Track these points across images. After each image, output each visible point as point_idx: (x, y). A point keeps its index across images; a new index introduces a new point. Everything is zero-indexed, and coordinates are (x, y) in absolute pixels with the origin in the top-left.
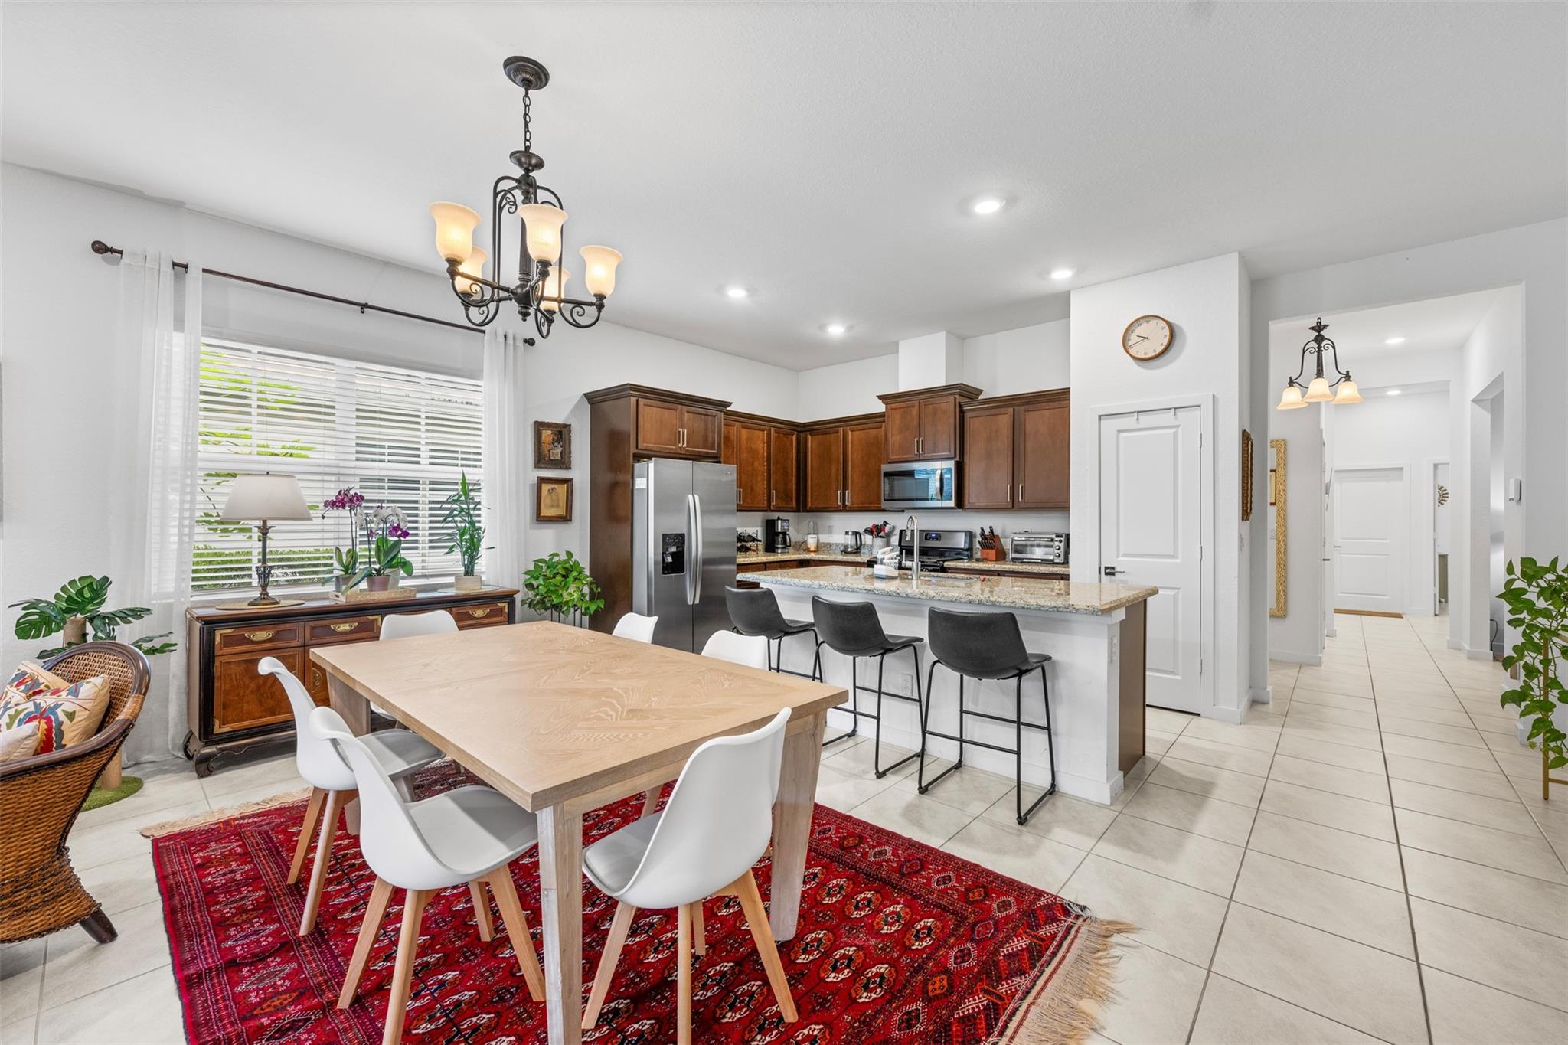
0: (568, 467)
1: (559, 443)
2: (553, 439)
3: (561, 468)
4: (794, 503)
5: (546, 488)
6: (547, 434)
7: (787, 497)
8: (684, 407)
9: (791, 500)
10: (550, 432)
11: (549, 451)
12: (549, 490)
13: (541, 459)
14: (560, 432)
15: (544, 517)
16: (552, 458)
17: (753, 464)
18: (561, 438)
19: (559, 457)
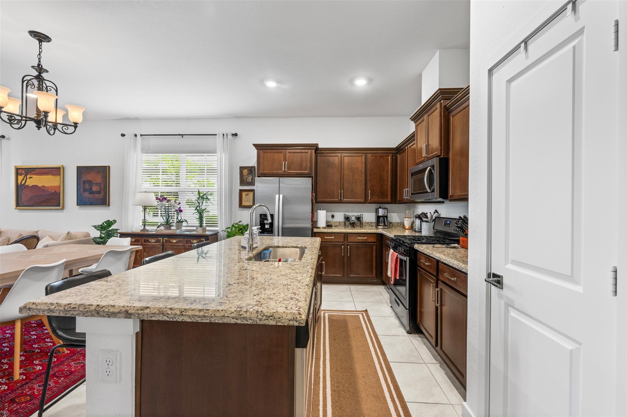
0: (254, 185)
1: (251, 175)
2: (248, 173)
3: (250, 185)
4: (389, 199)
5: (244, 194)
6: (245, 172)
7: (383, 194)
8: (286, 150)
9: (387, 196)
10: (246, 170)
11: (246, 178)
12: (246, 195)
13: (243, 182)
14: (251, 170)
15: (244, 206)
16: (248, 181)
17: (353, 176)
18: (252, 172)
19: (251, 181)
